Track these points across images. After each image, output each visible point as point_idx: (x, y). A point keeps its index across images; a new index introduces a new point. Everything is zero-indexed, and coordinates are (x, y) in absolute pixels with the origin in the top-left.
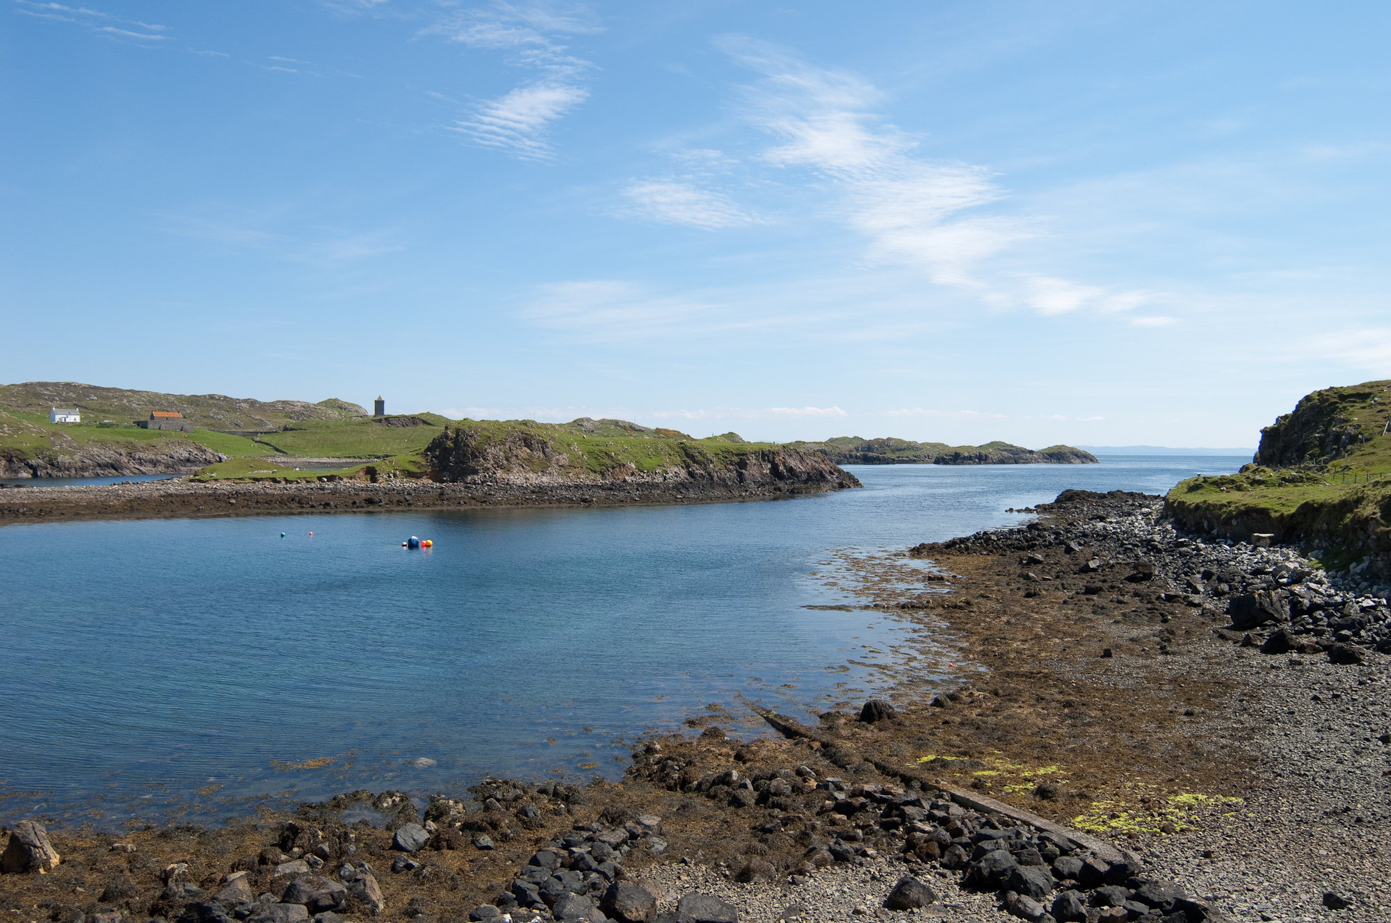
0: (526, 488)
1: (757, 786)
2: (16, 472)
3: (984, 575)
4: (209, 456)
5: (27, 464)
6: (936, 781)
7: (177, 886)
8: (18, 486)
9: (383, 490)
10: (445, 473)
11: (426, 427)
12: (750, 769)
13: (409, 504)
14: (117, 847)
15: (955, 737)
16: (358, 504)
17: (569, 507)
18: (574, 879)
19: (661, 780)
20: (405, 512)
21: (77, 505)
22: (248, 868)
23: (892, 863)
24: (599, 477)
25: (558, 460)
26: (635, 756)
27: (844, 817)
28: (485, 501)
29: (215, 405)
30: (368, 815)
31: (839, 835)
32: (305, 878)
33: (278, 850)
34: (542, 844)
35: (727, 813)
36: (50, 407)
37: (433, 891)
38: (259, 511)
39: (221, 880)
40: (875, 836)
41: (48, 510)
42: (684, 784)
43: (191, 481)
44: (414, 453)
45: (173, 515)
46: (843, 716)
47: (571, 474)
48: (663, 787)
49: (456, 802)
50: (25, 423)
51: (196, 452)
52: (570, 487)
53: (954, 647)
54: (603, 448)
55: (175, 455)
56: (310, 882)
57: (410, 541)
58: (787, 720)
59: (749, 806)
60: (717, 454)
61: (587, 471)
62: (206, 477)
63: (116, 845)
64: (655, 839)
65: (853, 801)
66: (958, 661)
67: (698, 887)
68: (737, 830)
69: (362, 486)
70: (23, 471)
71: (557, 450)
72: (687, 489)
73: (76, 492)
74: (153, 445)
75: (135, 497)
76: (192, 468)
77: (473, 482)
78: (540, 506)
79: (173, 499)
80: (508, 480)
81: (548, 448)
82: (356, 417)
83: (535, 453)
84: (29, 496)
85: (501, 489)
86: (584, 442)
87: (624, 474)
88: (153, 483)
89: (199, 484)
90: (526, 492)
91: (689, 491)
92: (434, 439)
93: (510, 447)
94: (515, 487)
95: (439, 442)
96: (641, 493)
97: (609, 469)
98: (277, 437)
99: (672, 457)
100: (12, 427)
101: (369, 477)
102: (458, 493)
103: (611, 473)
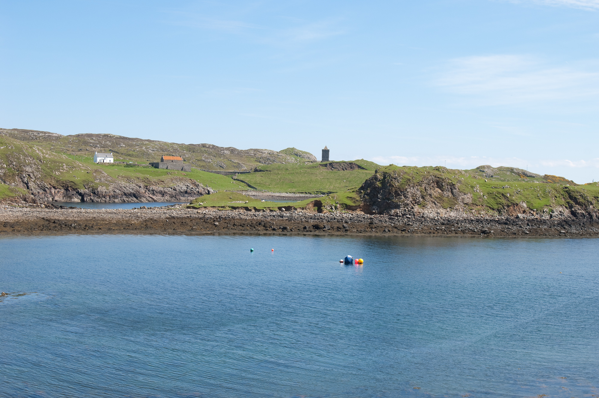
0: (437, 221)
2: (71, 197)
4: (201, 190)
5: (78, 192)
8: (71, 208)
9: (326, 218)
10: (374, 207)
11: (361, 170)
13: (346, 230)
16: (307, 229)
17: (472, 237)
20: (343, 236)
21: (110, 223)
24: (496, 214)
25: (463, 199)
28: (404, 230)
29: (206, 152)
36: (94, 152)
38: (235, 231)
41: (90, 225)
43: (188, 207)
44: (351, 191)
45: (175, 233)
47: (473, 211)
50: (78, 163)
51: (191, 186)
52: (472, 221)
54: (500, 190)
55: (177, 188)
57: (346, 259)
60: (596, 198)
61: (487, 208)
62: (196, 205)
69: (311, 215)
70: (75, 197)
71: (463, 191)
72: (570, 225)
73: (110, 213)
74: (162, 180)
75: (149, 218)
76: (188, 198)
77: (396, 215)
78: (448, 235)
79: (175, 221)
80: (423, 214)
81: (456, 189)
82: (308, 162)
83: (445, 193)
84: (78, 215)
85: (417, 221)
86: (485, 185)
87: (517, 212)
88: (162, 208)
89: (193, 210)
90: (437, 224)
91: (571, 227)
92: (367, 180)
93: (425, 188)
94: (428, 219)
95: (370, 182)
96: (530, 227)
97: (505, 207)
98: (250, 176)
99: (558, 199)
100: (69, 166)
101: (316, 208)
102: (384, 223)
103: (506, 210)
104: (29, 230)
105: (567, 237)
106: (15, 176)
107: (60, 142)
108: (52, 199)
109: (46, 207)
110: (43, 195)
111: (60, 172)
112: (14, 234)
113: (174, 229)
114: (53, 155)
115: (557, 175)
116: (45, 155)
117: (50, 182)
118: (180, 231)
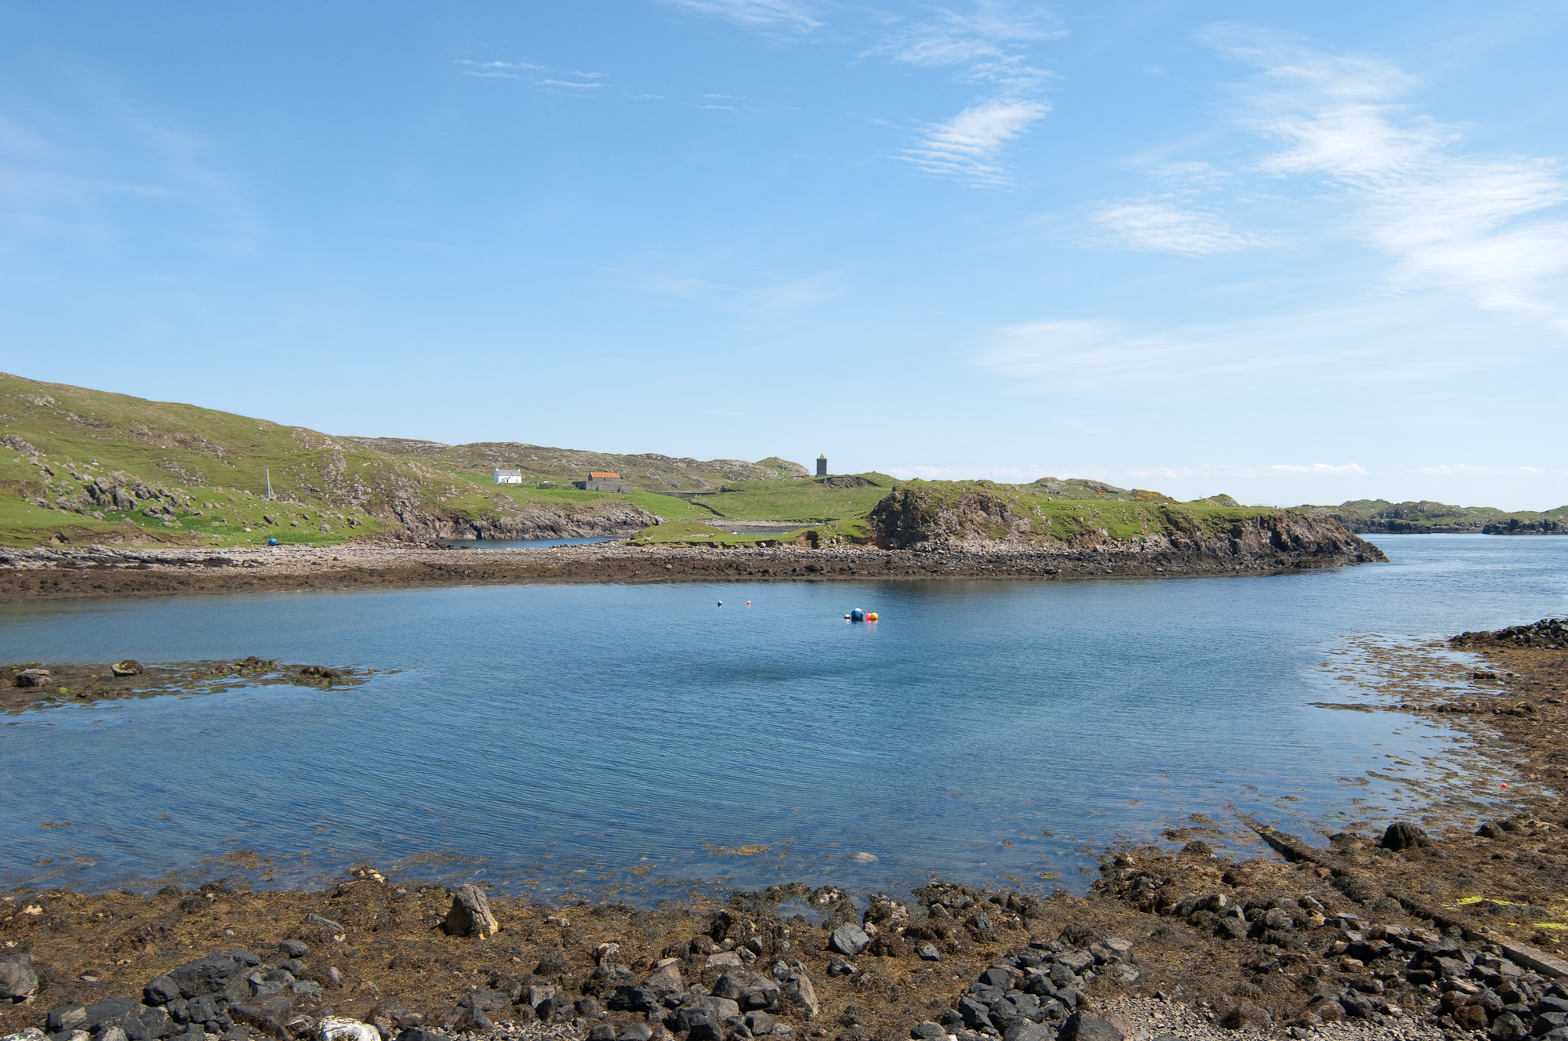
0: (982, 557)
1: (1250, 915)
2: (462, 533)
3: (1551, 674)
4: (646, 519)
5: (472, 526)
6: (1483, 929)
7: (609, 966)
8: (464, 548)
9: (825, 556)
10: (892, 539)
11: (872, 488)
12: (1241, 894)
13: (852, 573)
14: (552, 920)
15: (1509, 877)
16: (798, 572)
17: (1031, 579)
18: (1029, 1003)
19: (1134, 899)
20: (849, 581)
21: (518, 568)
22: (679, 956)
23: (1422, 1026)
24: (1065, 546)
25: (1018, 525)
26: (1103, 869)
27: (1360, 963)
28: (935, 571)
29: (652, 465)
30: (804, 910)
31: (1353, 984)
32: (737, 972)
33: (710, 940)
34: (993, 960)
35: (1212, 944)
36: (494, 468)
37: (871, 1000)
38: (695, 577)
39: (651, 965)
40: (1400, 991)
41: (491, 572)
42: (1160, 906)
43: (628, 544)
44: (859, 517)
45: (610, 580)
46: (1360, 839)
47: (1033, 542)
48: (1135, 907)
49: (899, 905)
50: (471, 484)
51: (632, 515)
52: (1031, 556)
53: (1510, 763)
54: (1070, 512)
55: (613, 518)
56: (742, 977)
57: (854, 613)
58: (1289, 840)
59: (1239, 938)
60: (1205, 520)
61: (1051, 538)
62: (641, 541)
63: (550, 918)
64: (1125, 967)
65: (1372, 944)
66: (1514, 781)
67: (1174, 1029)
68: (1223, 965)
69: (802, 552)
70: (468, 533)
71: (1017, 514)
72: (1169, 560)
73: (518, 554)
74: (591, 507)
75: (573, 561)
76: (629, 531)
77: (923, 550)
78: (997, 578)
79: (610, 563)
80: (962, 548)
81: (1007, 512)
82: (797, 476)
83: (992, 517)
84: (473, 557)
85: (953, 558)
86: (1048, 505)
87: (1095, 542)
89: (635, 547)
90: (982, 561)
91: (1171, 562)
92: (881, 501)
93: (964, 510)
94: (969, 555)
95: (886, 504)
96: (1114, 564)
97: (1077, 536)
98: (714, 498)
99: (1151, 523)
100: (459, 488)
101: (810, 542)
102: (906, 561)
103: (1079, 541)
104: (405, 580)
105: (1165, 577)
106: (384, 505)
107: (445, 455)
108: (437, 535)
109: (429, 547)
110: (424, 531)
111: (446, 497)
112: (384, 586)
113: (609, 576)
114: (436, 473)
115: (1150, 490)
116: (425, 474)
117: (433, 512)
118: (617, 579)
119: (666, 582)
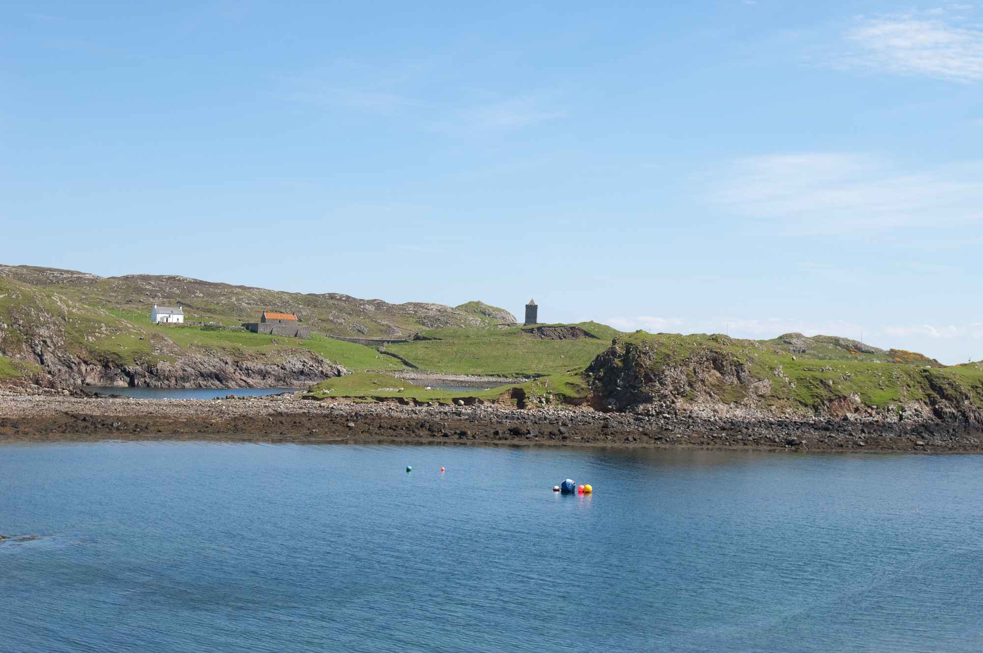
0: (714, 423)
2: (112, 379)
4: (326, 369)
5: (124, 371)
8: (113, 396)
9: (532, 418)
10: (610, 400)
11: (589, 340)
13: (563, 438)
16: (500, 435)
17: (770, 451)
20: (559, 447)
21: (176, 421)
24: (811, 413)
25: (756, 388)
28: (659, 439)
29: (335, 307)
36: (152, 305)
38: (381, 438)
41: (144, 425)
43: (305, 398)
44: (573, 373)
45: (282, 439)
47: (773, 408)
50: (124, 322)
51: (311, 363)
52: (771, 424)
54: (818, 374)
55: (288, 366)
57: (564, 484)
60: (974, 387)
61: (795, 403)
62: (318, 393)
69: (506, 412)
70: (119, 379)
71: (756, 375)
72: (932, 433)
73: (176, 405)
74: (263, 353)
75: (240, 415)
76: (306, 382)
77: (645, 413)
78: (731, 448)
79: (283, 419)
80: (691, 412)
81: (744, 372)
82: (503, 324)
83: (727, 378)
84: (124, 408)
85: (681, 423)
86: (792, 366)
87: (845, 410)
88: (261, 399)
89: (313, 401)
90: (714, 429)
91: (934, 435)
92: (598, 356)
93: (694, 369)
94: (700, 421)
95: (604, 359)
96: (867, 435)
97: (825, 402)
98: (406, 347)
99: (912, 389)
100: (110, 327)
101: (515, 401)
102: (626, 426)
103: (828, 407)
104: (43, 432)
105: (927, 452)
106: (22, 343)
107: (96, 288)
108: (82, 381)
109: (72, 394)
110: (67, 375)
111: (95, 336)
112: (18, 438)
113: (281, 433)
114: (84, 309)
115: (911, 351)
116: (71, 308)
117: (79, 354)
118: (291, 437)
119: (347, 443)
